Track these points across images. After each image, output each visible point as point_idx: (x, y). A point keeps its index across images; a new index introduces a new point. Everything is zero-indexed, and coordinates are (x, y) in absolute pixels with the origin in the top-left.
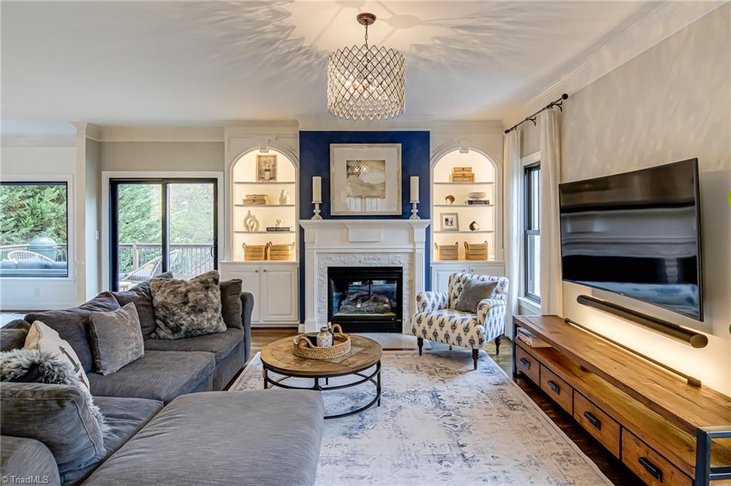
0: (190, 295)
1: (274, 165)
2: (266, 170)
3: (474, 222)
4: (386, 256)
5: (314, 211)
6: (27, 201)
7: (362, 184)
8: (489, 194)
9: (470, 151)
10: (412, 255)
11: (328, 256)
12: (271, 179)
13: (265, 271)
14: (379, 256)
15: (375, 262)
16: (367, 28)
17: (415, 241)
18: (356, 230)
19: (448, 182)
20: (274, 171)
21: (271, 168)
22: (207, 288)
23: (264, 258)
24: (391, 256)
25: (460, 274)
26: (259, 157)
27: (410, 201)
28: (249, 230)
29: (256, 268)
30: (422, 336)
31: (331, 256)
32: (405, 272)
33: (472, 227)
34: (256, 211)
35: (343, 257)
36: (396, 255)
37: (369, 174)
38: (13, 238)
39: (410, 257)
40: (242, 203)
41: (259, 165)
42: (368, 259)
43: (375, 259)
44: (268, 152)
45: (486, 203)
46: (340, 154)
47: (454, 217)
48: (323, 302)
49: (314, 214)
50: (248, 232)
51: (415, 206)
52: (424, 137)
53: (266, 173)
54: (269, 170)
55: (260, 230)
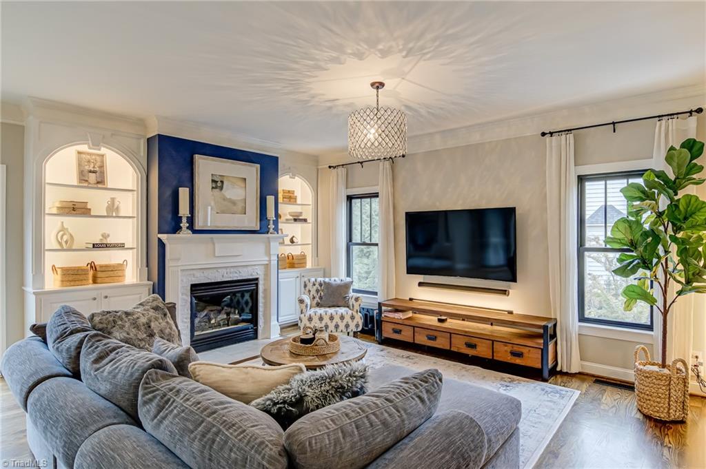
1: (102, 167)
2: (90, 172)
3: (293, 237)
4: (245, 269)
5: (181, 225)
7: (225, 199)
8: (308, 214)
9: (296, 178)
10: (267, 266)
11: (192, 272)
12: (98, 183)
13: (106, 297)
14: (240, 269)
15: (236, 275)
17: (271, 253)
18: (223, 245)
20: (102, 173)
21: (97, 169)
23: (91, 281)
24: (250, 268)
26: (79, 153)
27: (267, 217)
28: (67, 246)
29: (94, 294)
31: (194, 272)
32: (261, 283)
33: (292, 241)
34: (72, 222)
35: (206, 273)
36: (253, 267)
37: (233, 192)
39: (265, 268)
40: (55, 211)
41: (80, 165)
42: (230, 273)
43: (236, 273)
44: (99, 150)
45: (305, 220)
46: (205, 167)
48: (186, 322)
49: (181, 228)
50: (63, 250)
51: (271, 222)
52: (274, 160)
53: (93, 175)
54: (94, 172)
55: (74, 248)
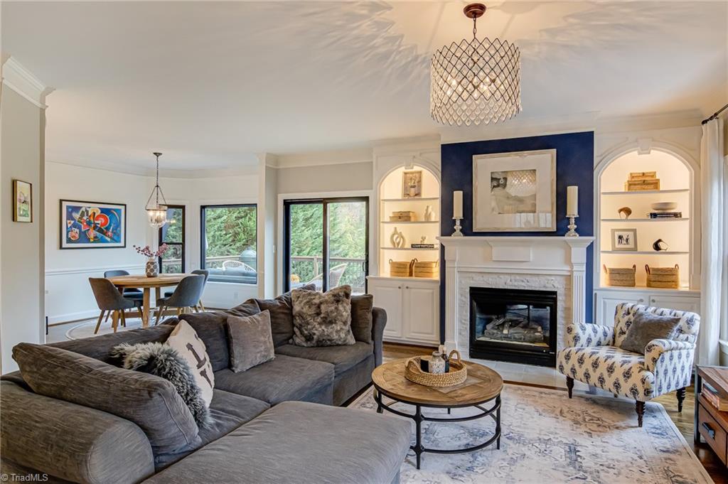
0: (323, 307)
1: (420, 181)
2: (412, 187)
3: (660, 241)
4: (535, 279)
5: (455, 227)
6: (241, 220)
7: (508, 197)
8: (682, 204)
9: (652, 151)
10: (569, 278)
11: (470, 275)
12: (416, 195)
13: (407, 288)
14: (528, 278)
15: (523, 284)
16: (475, 21)
17: (572, 261)
18: (499, 248)
19: (623, 191)
20: (420, 186)
21: (416, 184)
22: (338, 301)
23: (408, 274)
24: (543, 278)
25: (630, 305)
26: (406, 173)
27: (566, 214)
28: (396, 246)
29: (400, 284)
30: (572, 376)
31: (474, 275)
32: (560, 298)
33: (657, 247)
34: (402, 227)
35: (486, 278)
36: (549, 278)
37: (517, 186)
38: (231, 250)
39: (566, 280)
40: (389, 220)
41: (405, 183)
42: (515, 281)
43: (523, 281)
44: (412, 168)
45: (677, 215)
46: (484, 166)
47: (631, 234)
48: (464, 324)
49: (455, 230)
50: (394, 248)
51: (573, 221)
53: (412, 189)
54: (414, 187)
55: (406, 247)
